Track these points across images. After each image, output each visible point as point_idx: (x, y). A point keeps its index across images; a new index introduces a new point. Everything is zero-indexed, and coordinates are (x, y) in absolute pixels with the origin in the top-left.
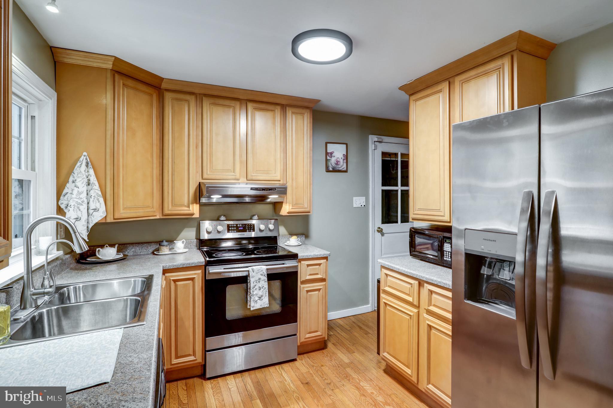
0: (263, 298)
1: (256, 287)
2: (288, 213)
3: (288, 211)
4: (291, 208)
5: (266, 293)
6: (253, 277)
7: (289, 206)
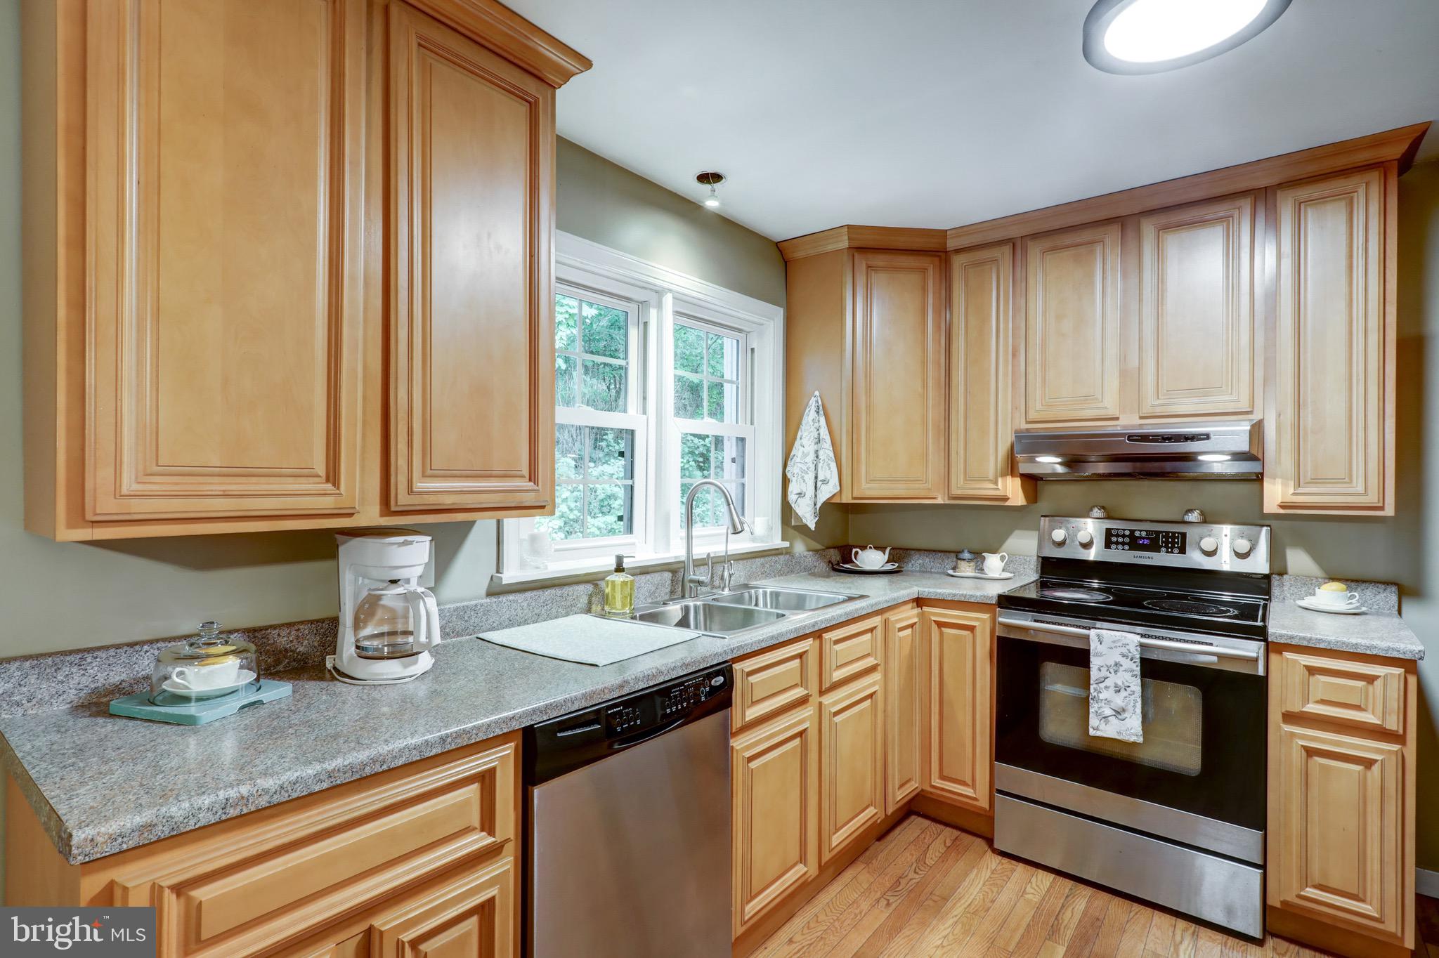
0: (1126, 715)
1: (1107, 683)
2: (1282, 507)
3: (1279, 500)
4: (1292, 491)
5: (1134, 706)
6: (1099, 655)
7: (1285, 485)
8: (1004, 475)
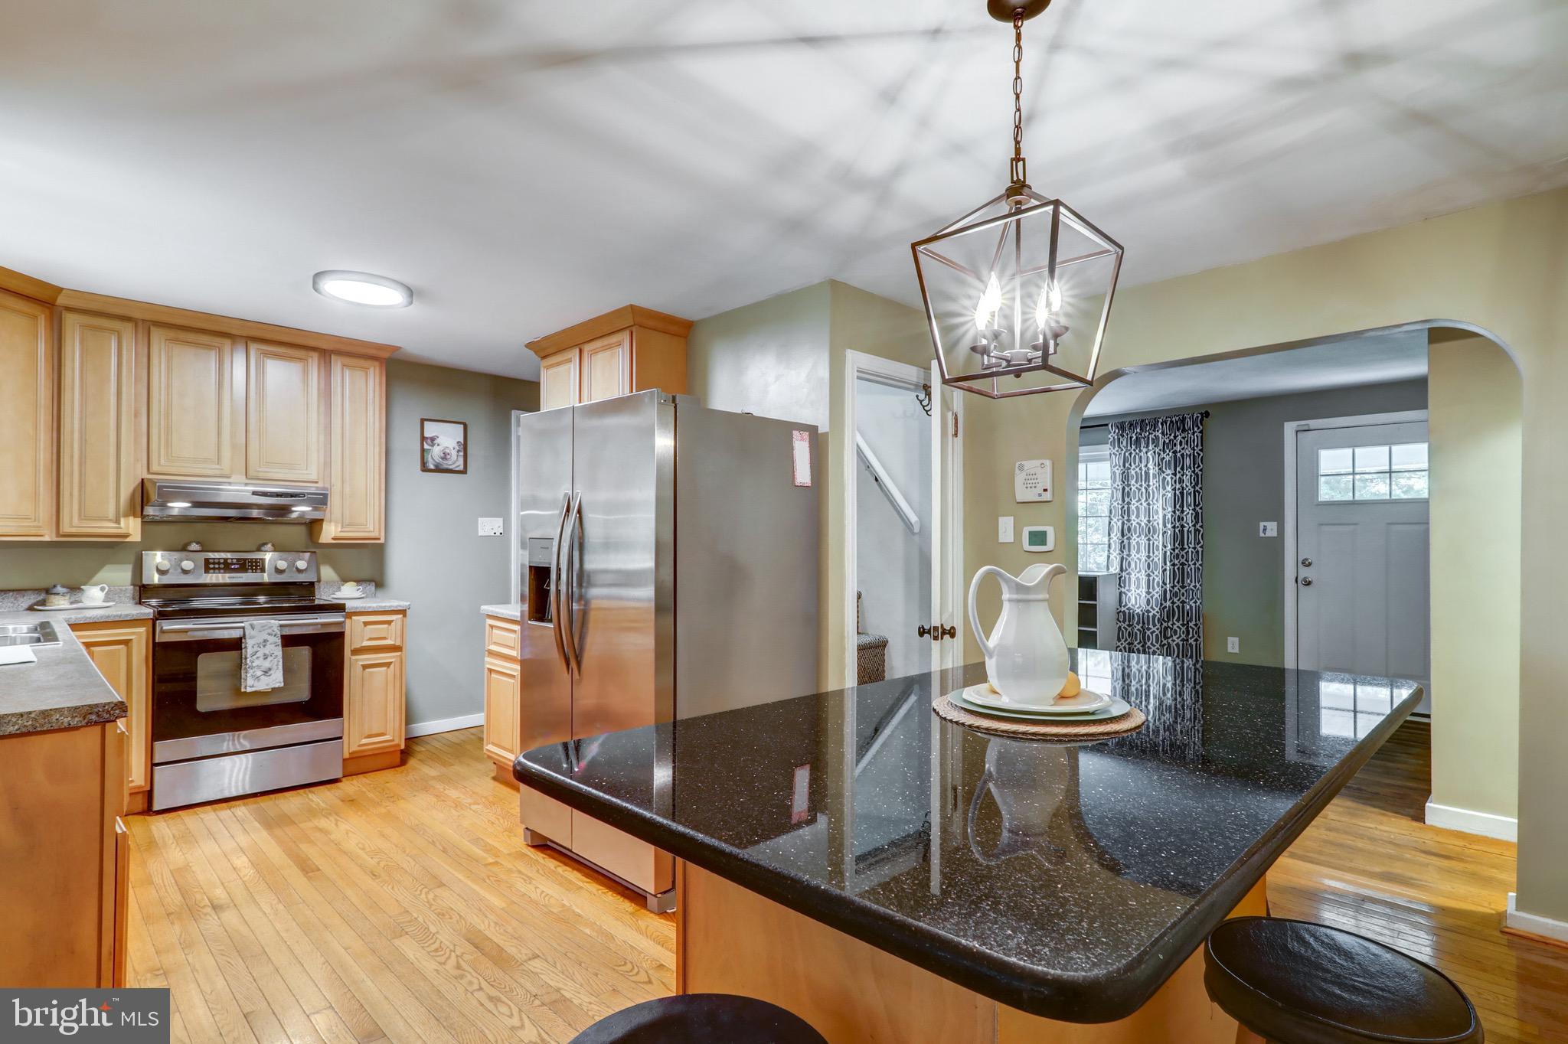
0: (271, 672)
1: (258, 655)
2: (333, 539)
3: (333, 535)
4: (340, 530)
5: (277, 665)
6: (252, 638)
7: (336, 526)
8: (126, 515)
